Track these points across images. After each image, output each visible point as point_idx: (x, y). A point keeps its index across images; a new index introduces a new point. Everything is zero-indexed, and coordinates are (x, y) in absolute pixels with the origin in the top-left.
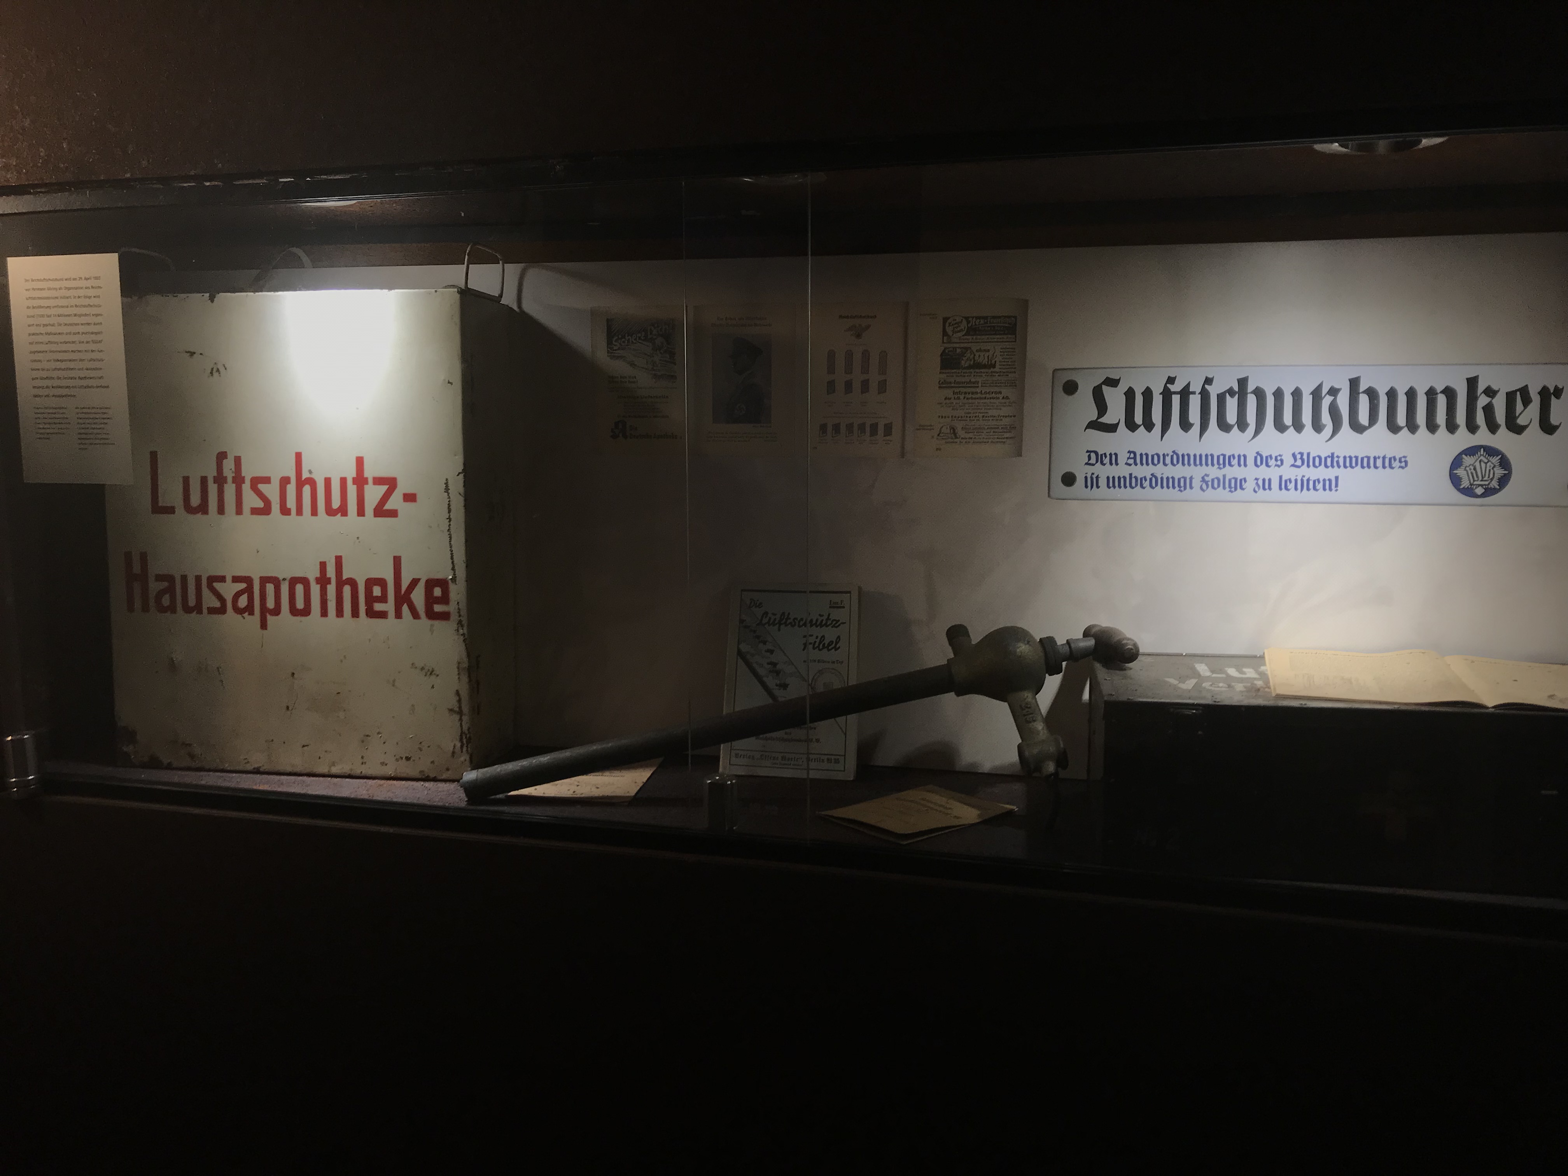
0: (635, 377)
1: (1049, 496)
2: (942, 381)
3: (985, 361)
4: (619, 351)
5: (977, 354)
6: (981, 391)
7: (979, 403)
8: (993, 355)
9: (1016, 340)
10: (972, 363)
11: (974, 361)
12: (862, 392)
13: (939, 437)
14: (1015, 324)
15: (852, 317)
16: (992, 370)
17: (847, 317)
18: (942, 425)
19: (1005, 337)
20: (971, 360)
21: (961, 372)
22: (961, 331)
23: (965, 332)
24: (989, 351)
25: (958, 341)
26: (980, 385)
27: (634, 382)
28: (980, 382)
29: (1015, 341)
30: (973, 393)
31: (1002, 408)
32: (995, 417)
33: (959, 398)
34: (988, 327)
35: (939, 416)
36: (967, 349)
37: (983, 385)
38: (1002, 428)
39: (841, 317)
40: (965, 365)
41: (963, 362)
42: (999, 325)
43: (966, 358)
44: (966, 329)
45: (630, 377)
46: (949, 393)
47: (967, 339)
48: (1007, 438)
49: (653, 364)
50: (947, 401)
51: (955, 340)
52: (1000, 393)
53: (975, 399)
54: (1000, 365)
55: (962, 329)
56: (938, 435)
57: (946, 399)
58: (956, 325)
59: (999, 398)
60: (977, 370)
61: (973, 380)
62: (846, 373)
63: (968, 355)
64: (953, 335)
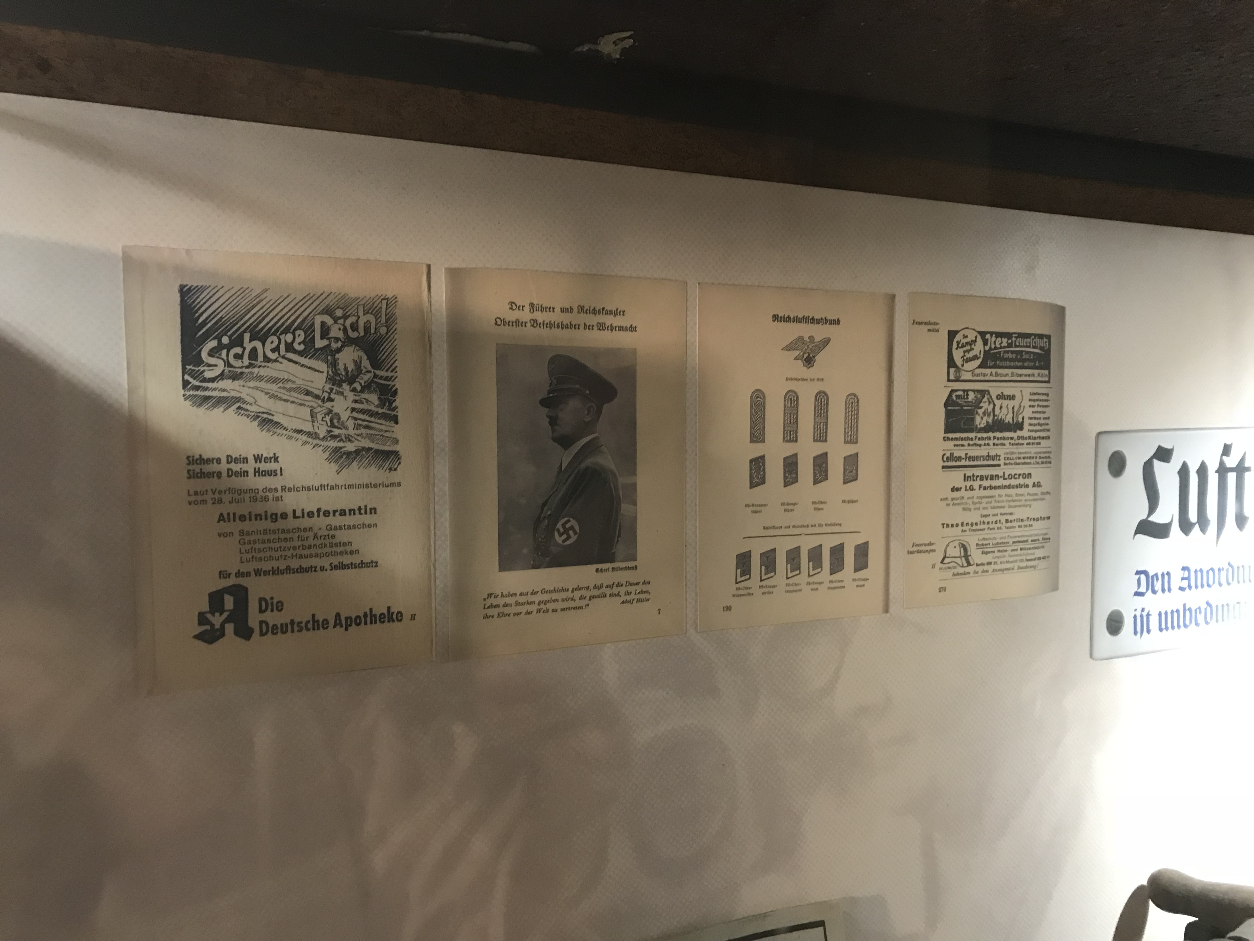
0: (276, 459)
1: (1091, 656)
2: (948, 455)
3: (1009, 419)
4: (221, 384)
5: (998, 403)
6: (1004, 473)
7: (1000, 496)
8: (1020, 406)
9: (1049, 379)
10: (990, 420)
11: (994, 416)
12: (816, 482)
13: (944, 566)
14: (1049, 350)
15: (797, 320)
16: (1019, 433)
17: (788, 319)
18: (947, 541)
19: (1036, 372)
20: (989, 415)
21: (976, 437)
22: (975, 358)
23: (980, 360)
24: (1013, 398)
25: (971, 378)
26: (1002, 462)
27: (271, 473)
28: (1002, 458)
29: (1049, 382)
30: (992, 478)
31: (1033, 503)
32: (1022, 520)
33: (972, 489)
34: (1012, 352)
35: (943, 524)
36: (983, 393)
37: (1007, 462)
38: (1032, 541)
39: (776, 318)
40: (980, 423)
41: (978, 419)
42: (1028, 349)
43: (983, 410)
44: (982, 356)
45: (258, 458)
46: (956, 477)
47: (985, 375)
48: (1039, 559)
49: (331, 420)
50: (956, 494)
51: (966, 376)
52: (1029, 475)
53: (995, 488)
54: (1030, 425)
55: (976, 355)
56: (942, 562)
57: (953, 490)
58: (968, 348)
59: (1027, 486)
60: (998, 435)
61: (992, 453)
62: (785, 440)
63: (985, 405)
64: (963, 365)
